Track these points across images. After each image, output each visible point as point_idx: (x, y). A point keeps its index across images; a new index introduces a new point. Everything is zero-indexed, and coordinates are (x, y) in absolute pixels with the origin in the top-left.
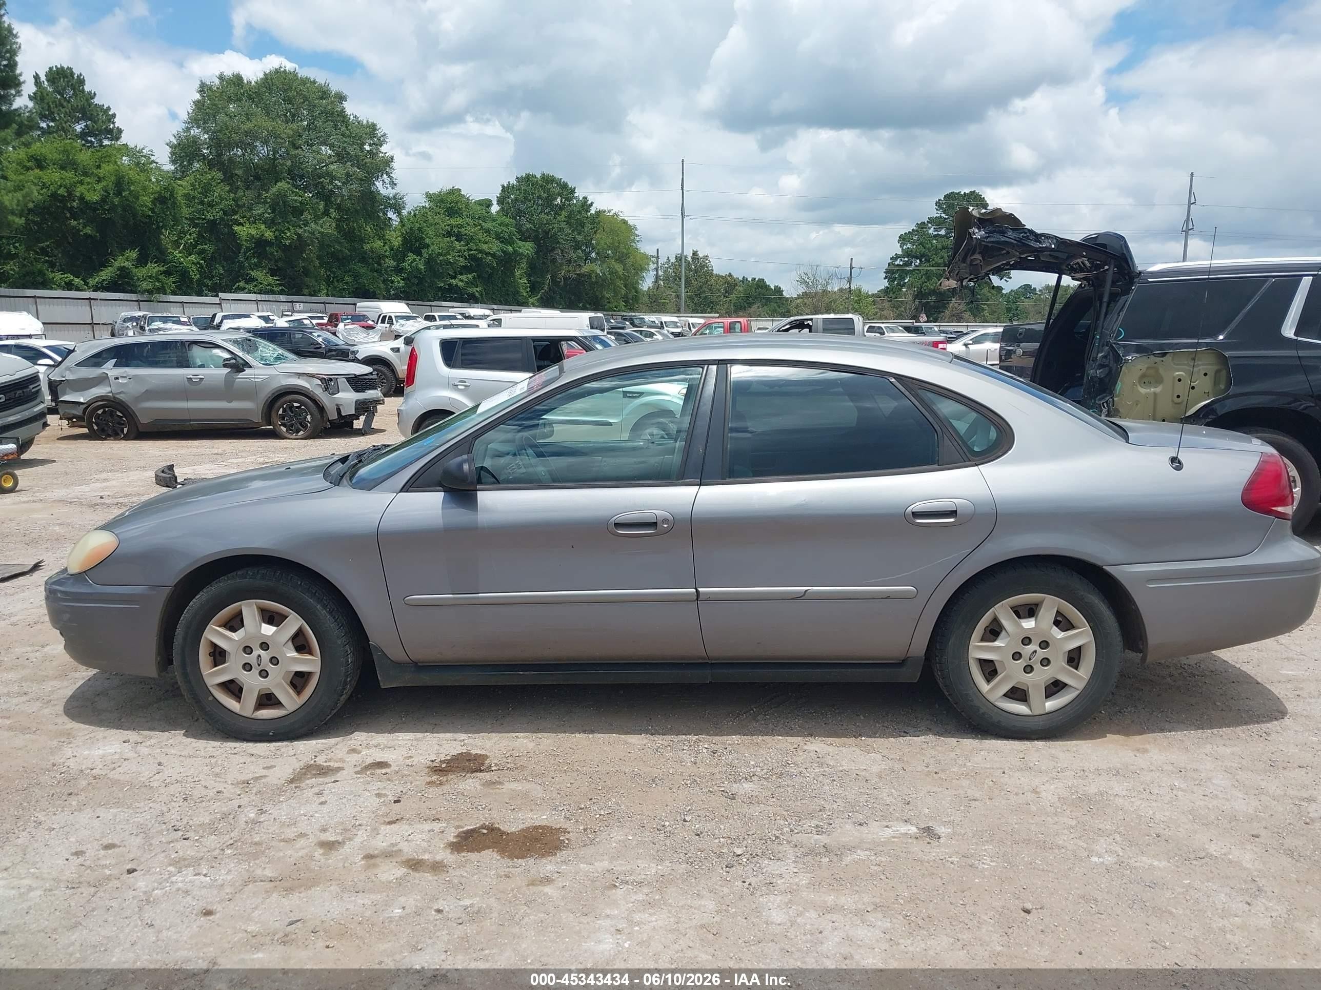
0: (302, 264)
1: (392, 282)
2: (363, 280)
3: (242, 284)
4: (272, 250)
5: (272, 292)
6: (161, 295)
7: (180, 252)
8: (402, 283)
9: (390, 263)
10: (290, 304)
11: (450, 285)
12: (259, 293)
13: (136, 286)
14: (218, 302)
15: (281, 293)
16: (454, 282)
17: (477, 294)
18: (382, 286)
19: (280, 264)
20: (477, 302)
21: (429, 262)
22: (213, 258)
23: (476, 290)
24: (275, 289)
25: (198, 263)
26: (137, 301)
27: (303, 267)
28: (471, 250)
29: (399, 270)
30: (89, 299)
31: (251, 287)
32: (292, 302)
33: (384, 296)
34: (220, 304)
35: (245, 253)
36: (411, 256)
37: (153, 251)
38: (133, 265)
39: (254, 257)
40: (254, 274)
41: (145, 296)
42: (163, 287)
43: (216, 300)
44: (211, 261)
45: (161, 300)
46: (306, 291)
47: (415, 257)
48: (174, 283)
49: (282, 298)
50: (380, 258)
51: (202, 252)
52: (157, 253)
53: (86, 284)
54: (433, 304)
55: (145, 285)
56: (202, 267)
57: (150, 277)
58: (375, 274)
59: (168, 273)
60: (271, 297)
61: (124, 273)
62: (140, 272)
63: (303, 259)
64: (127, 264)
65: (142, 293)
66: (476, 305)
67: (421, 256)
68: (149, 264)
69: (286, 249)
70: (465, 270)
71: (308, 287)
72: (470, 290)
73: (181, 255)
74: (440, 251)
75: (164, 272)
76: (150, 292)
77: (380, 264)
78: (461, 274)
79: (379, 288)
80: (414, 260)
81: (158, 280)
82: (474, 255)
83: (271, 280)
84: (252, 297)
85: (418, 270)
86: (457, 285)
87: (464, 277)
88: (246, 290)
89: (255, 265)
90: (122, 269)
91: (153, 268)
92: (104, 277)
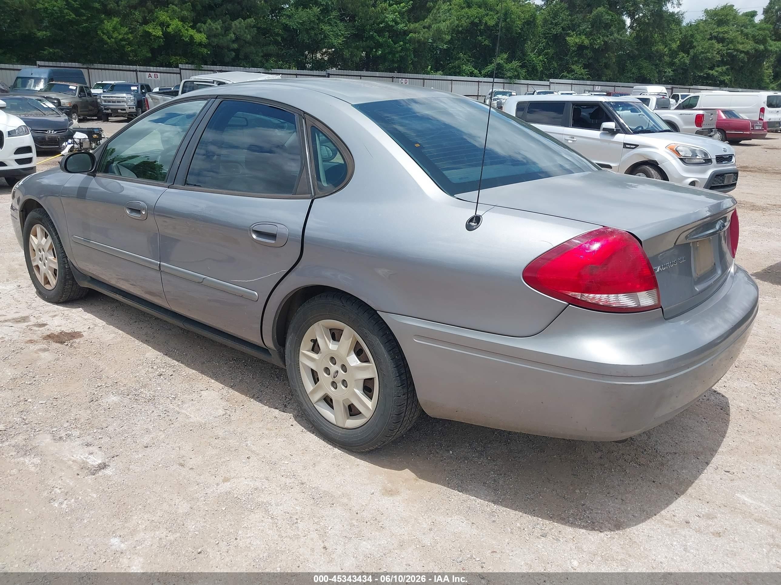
0: (605, 61)
1: (665, 72)
2: (644, 72)
3: (565, 74)
4: (587, 52)
5: (583, 79)
6: (516, 80)
7: (535, 54)
8: (672, 73)
9: (667, 59)
10: (592, 86)
11: (708, 74)
12: (574, 80)
13: (504, 74)
14: (549, 84)
15: (588, 79)
16: (711, 72)
17: (726, 81)
18: (656, 75)
19: (591, 61)
20: (726, 87)
21: (693, 58)
22: (552, 58)
23: (726, 78)
24: (585, 77)
25: (543, 61)
26: (503, 83)
27: (605, 63)
28: (730, 49)
29: (671, 64)
30: (479, 82)
31: (570, 76)
32: (594, 85)
33: (656, 82)
34: (549, 86)
35: (571, 54)
36: (682, 54)
37: (519, 53)
38: (504, 62)
39: (576, 57)
40: (574, 67)
41: (508, 81)
42: (518, 75)
43: (547, 83)
44: (550, 59)
45: (516, 82)
46: (604, 78)
47: (684, 55)
48: (525, 72)
49: (588, 82)
50: (661, 56)
51: (547, 54)
52: (521, 55)
53: (481, 73)
54: (691, 87)
55: (509, 74)
56: (545, 63)
57: (512, 69)
58: (654, 67)
59: (522, 67)
60: (581, 82)
61: (499, 67)
62: (508, 66)
63: (606, 58)
64: (501, 62)
65: (506, 78)
66: (725, 89)
67: (689, 54)
68: (513, 62)
69: (595, 51)
70: (722, 63)
71: (606, 76)
72: (722, 78)
73: (534, 56)
74: (703, 50)
75: (520, 66)
76: (510, 78)
77: (660, 61)
78: (718, 66)
79: (654, 76)
80: (683, 57)
81: (516, 71)
82: (731, 53)
83: (583, 71)
84: (570, 81)
85: (685, 63)
86: (712, 74)
87: (719, 69)
88: (567, 78)
89: (576, 61)
90: (499, 64)
91: (515, 64)
92: (489, 69)
